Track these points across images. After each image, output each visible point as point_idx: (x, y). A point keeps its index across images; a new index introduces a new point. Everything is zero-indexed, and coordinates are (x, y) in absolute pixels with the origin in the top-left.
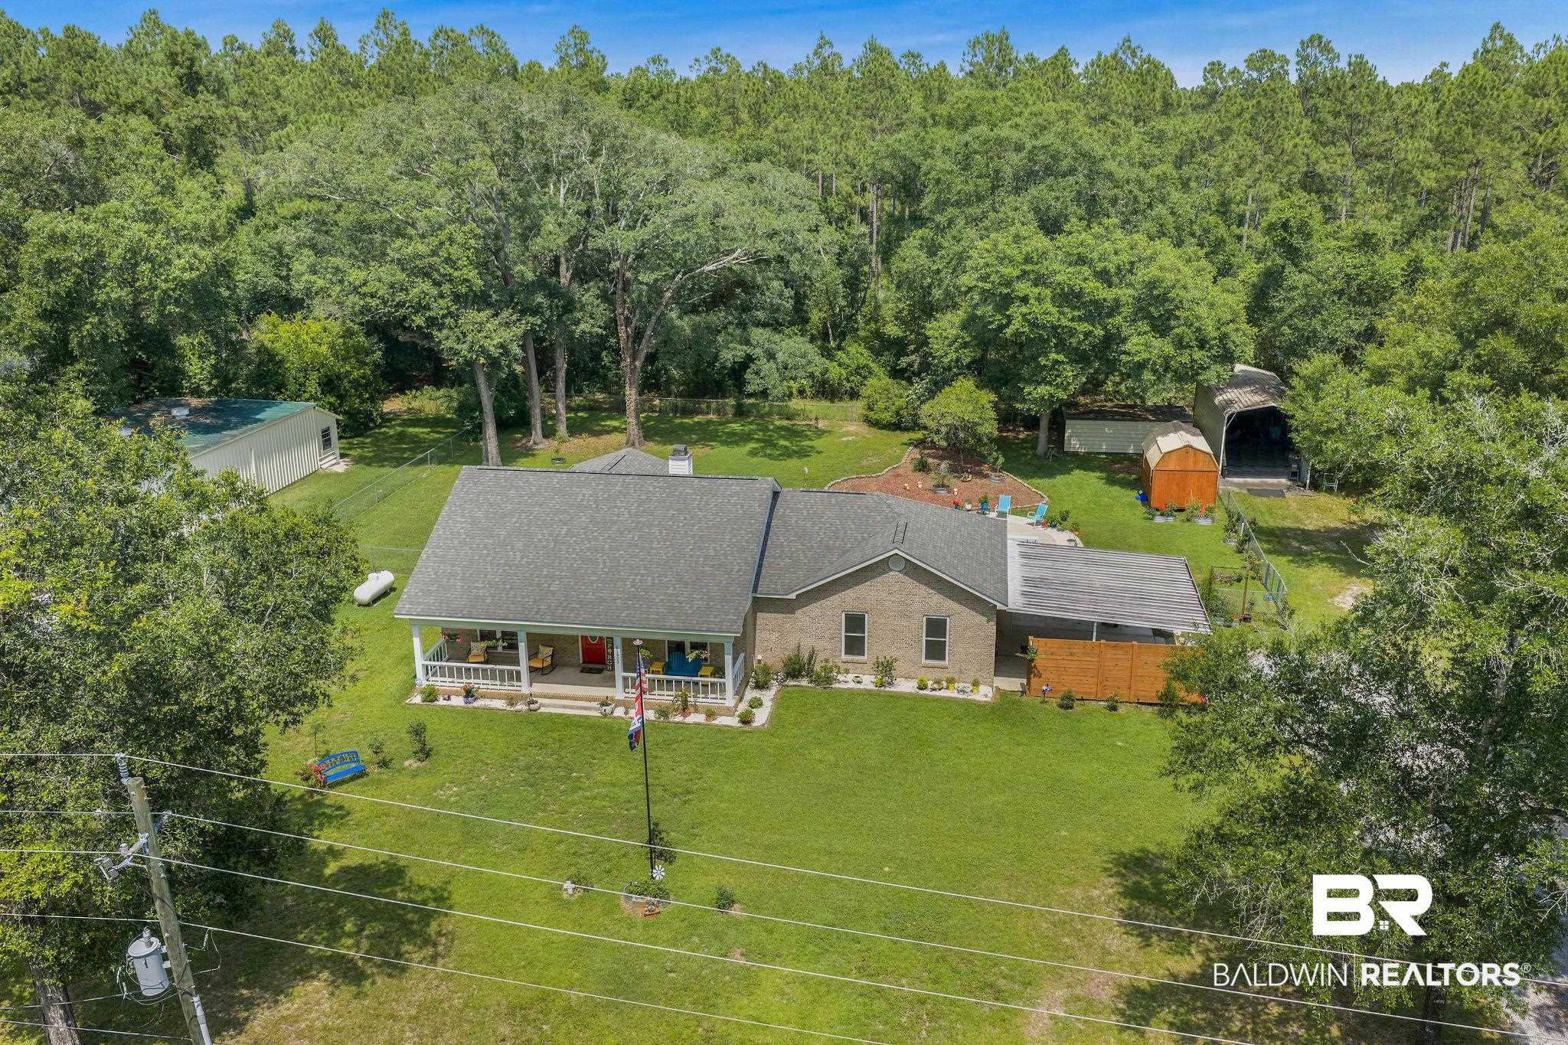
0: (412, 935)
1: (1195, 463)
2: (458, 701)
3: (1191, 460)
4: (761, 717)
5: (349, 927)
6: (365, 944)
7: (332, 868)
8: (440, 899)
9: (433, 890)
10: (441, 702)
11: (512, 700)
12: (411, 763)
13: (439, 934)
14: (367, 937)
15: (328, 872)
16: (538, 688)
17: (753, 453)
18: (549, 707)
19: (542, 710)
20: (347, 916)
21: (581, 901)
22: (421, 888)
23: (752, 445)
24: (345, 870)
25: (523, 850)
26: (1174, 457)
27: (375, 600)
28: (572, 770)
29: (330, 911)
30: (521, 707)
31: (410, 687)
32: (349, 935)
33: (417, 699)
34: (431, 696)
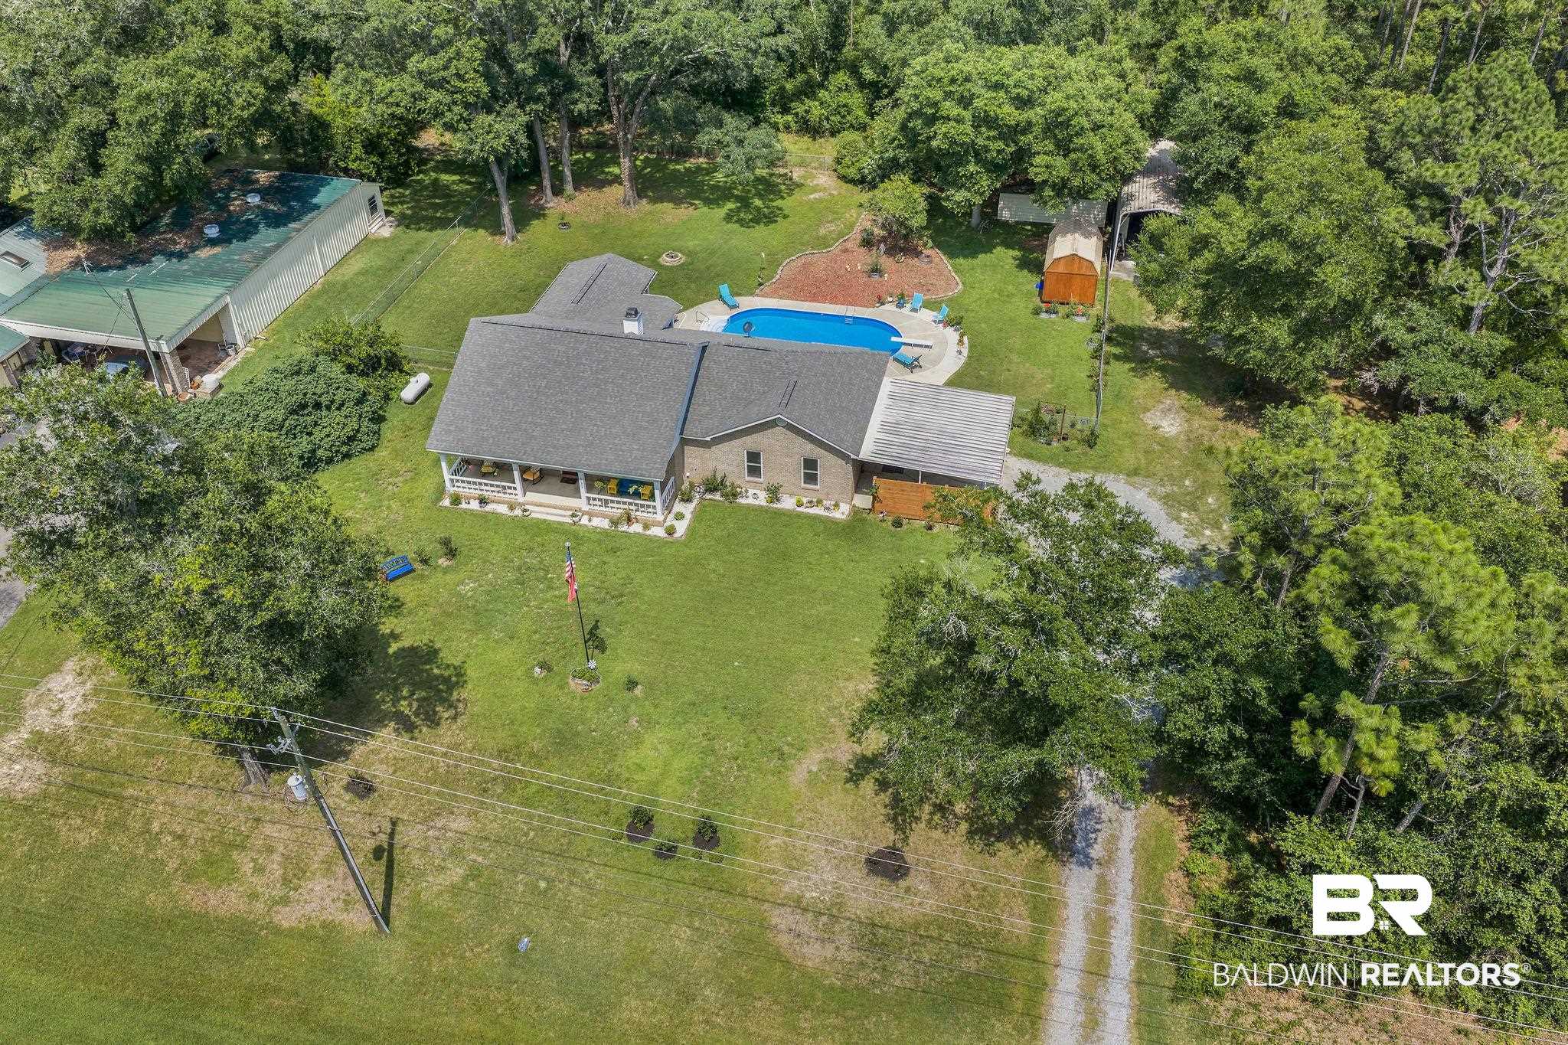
0: (444, 701)
1: (1080, 268)
2: (474, 505)
3: (1076, 266)
4: (681, 528)
5: (405, 693)
6: (415, 705)
7: (393, 648)
8: (459, 675)
9: (455, 668)
10: (464, 506)
11: (512, 508)
12: (443, 562)
13: (459, 701)
14: (417, 700)
15: (391, 651)
16: (532, 496)
17: (728, 218)
18: (538, 514)
19: (533, 515)
20: (404, 684)
21: (545, 679)
22: (448, 666)
23: (730, 205)
24: (403, 649)
25: (512, 638)
26: (1062, 262)
27: (416, 399)
28: (548, 572)
29: (394, 680)
30: (518, 512)
31: (441, 491)
32: (405, 698)
33: (446, 502)
34: (456, 500)
